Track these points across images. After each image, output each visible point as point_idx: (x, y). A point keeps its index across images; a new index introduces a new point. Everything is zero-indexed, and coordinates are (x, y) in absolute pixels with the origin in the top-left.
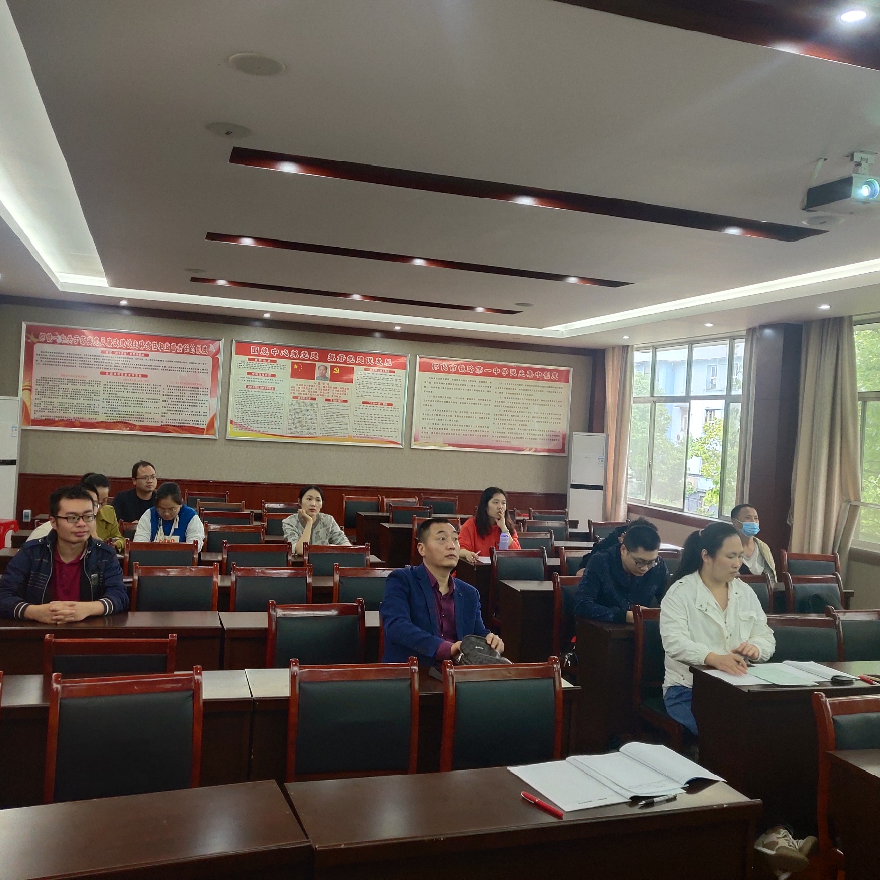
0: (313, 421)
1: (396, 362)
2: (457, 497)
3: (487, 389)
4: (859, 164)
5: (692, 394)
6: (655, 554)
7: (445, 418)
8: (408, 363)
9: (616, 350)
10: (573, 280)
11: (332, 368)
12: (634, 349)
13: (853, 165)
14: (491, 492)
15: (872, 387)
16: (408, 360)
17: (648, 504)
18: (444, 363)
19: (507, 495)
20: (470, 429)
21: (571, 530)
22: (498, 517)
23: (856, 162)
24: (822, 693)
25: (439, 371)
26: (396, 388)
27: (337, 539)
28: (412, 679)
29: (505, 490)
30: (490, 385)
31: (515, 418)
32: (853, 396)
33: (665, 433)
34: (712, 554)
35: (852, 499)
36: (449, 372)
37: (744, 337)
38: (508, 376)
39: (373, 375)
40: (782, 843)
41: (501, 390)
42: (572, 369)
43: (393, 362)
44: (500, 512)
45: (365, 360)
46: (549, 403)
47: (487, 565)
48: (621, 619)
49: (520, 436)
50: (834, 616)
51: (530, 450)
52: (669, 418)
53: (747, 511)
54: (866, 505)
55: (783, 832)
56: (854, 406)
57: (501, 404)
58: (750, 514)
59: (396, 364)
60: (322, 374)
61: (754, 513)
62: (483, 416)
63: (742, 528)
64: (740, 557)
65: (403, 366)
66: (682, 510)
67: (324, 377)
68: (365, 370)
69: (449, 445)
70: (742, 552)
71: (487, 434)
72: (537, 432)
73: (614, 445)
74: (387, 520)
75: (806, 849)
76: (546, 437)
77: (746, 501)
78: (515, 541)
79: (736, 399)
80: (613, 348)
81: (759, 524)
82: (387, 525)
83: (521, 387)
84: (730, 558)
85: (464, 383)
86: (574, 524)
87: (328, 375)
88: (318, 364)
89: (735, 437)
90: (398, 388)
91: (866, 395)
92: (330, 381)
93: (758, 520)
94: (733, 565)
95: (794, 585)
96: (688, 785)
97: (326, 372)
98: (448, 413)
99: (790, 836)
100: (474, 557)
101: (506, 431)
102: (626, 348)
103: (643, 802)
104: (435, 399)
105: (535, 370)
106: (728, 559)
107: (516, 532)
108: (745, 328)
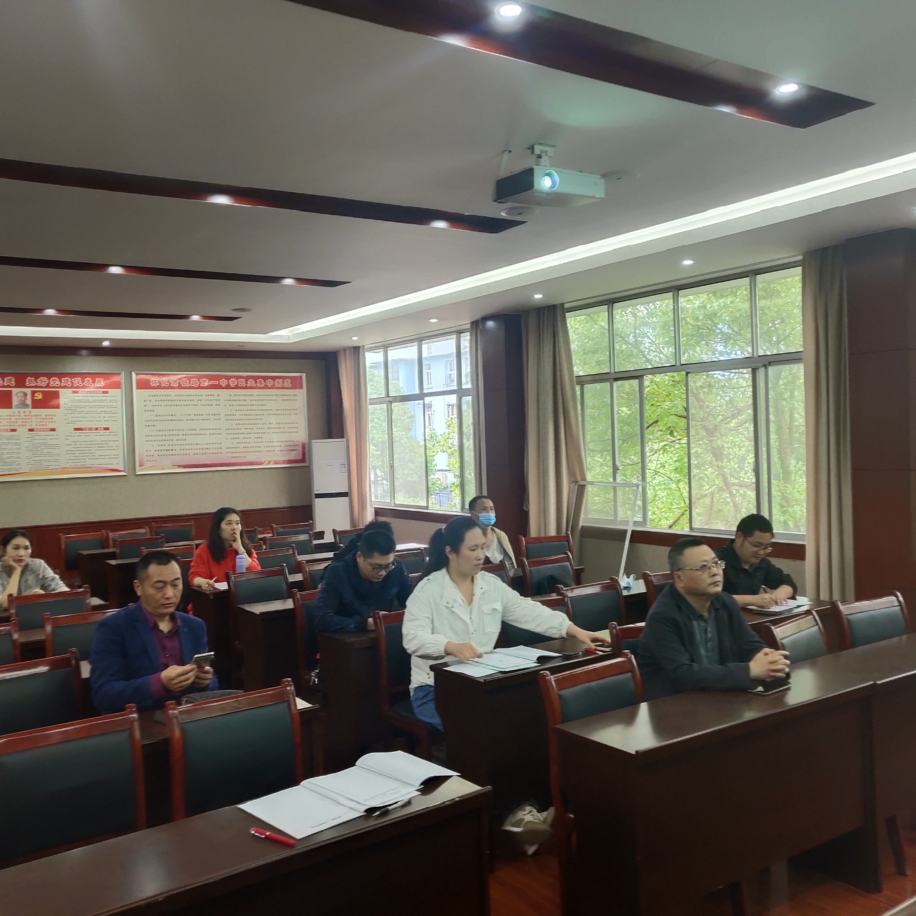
0: (16, 456)
1: (108, 381)
2: (193, 521)
3: (214, 403)
4: (539, 157)
5: (425, 391)
6: (391, 557)
7: (171, 437)
8: (123, 381)
9: (348, 352)
10: (288, 282)
11: (33, 393)
12: (365, 351)
13: (534, 157)
14: (223, 513)
15: (589, 371)
16: (122, 378)
17: (393, 505)
18: (164, 379)
19: (240, 514)
20: (201, 447)
21: (315, 542)
22: (233, 539)
23: (537, 155)
24: (547, 672)
25: (159, 387)
26: (110, 409)
27: (50, 585)
28: (131, 729)
29: (239, 508)
30: (218, 398)
31: (249, 431)
32: (571, 380)
33: (410, 431)
34: (456, 549)
35: (579, 478)
36: (170, 387)
37: (469, 330)
38: (237, 387)
39: (83, 398)
40: (528, 818)
41: (231, 403)
42: (304, 375)
43: (105, 382)
44: (235, 533)
45: (72, 383)
46: (284, 412)
47: (224, 592)
48: (363, 628)
49: (257, 449)
50: (562, 594)
51: (269, 463)
52: (412, 417)
53: (483, 503)
54: (592, 483)
55: (528, 808)
56: (573, 389)
57: (232, 417)
58: (486, 505)
59: (108, 383)
60: (21, 402)
61: (490, 503)
62: (214, 431)
63: (478, 519)
64: (482, 548)
65: (117, 386)
66: (427, 508)
67: (24, 405)
68: (74, 392)
69: (180, 466)
70: (484, 544)
71: (220, 451)
72: (276, 444)
73: (355, 450)
74: (113, 556)
75: (549, 820)
76: (284, 448)
77: (485, 493)
78: (254, 561)
79: (466, 392)
80: (345, 349)
81: (495, 515)
82: (113, 562)
83: (252, 398)
84: (474, 550)
85: (190, 398)
86: (321, 535)
87: (29, 401)
88: (15, 391)
89: (470, 430)
90: (113, 410)
91: (583, 379)
92: (33, 408)
93: (494, 510)
94: (477, 557)
95: (530, 569)
96: (422, 786)
97: (26, 399)
98: (174, 433)
99: (535, 810)
100: (209, 585)
101: (241, 446)
102: (357, 349)
103: (378, 813)
104: (158, 418)
105: (265, 378)
106: (472, 553)
107: (254, 552)
108: (469, 322)
